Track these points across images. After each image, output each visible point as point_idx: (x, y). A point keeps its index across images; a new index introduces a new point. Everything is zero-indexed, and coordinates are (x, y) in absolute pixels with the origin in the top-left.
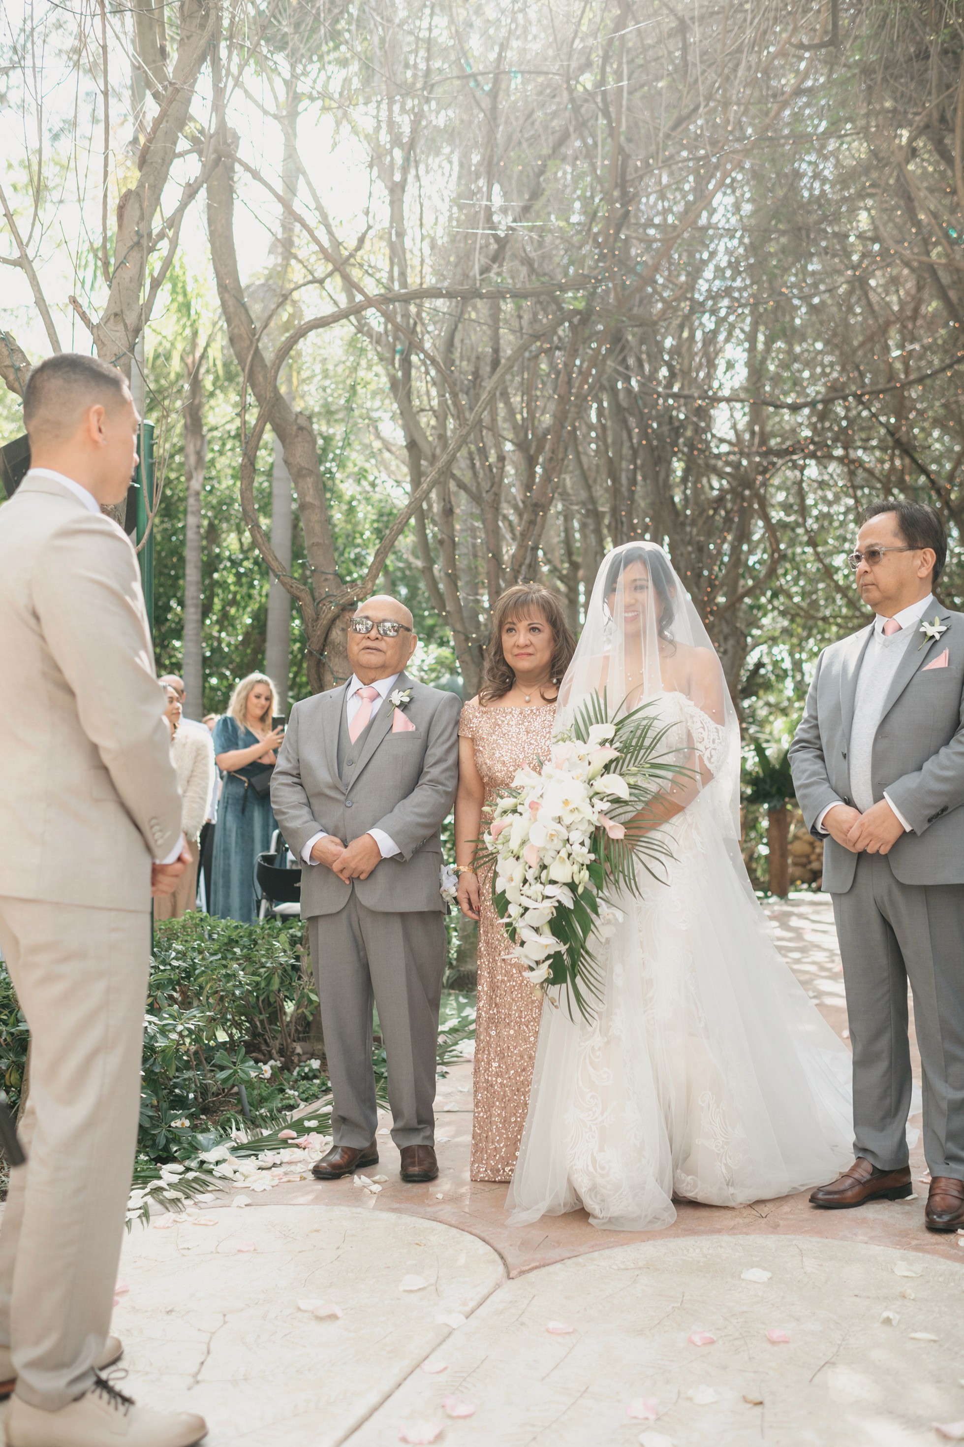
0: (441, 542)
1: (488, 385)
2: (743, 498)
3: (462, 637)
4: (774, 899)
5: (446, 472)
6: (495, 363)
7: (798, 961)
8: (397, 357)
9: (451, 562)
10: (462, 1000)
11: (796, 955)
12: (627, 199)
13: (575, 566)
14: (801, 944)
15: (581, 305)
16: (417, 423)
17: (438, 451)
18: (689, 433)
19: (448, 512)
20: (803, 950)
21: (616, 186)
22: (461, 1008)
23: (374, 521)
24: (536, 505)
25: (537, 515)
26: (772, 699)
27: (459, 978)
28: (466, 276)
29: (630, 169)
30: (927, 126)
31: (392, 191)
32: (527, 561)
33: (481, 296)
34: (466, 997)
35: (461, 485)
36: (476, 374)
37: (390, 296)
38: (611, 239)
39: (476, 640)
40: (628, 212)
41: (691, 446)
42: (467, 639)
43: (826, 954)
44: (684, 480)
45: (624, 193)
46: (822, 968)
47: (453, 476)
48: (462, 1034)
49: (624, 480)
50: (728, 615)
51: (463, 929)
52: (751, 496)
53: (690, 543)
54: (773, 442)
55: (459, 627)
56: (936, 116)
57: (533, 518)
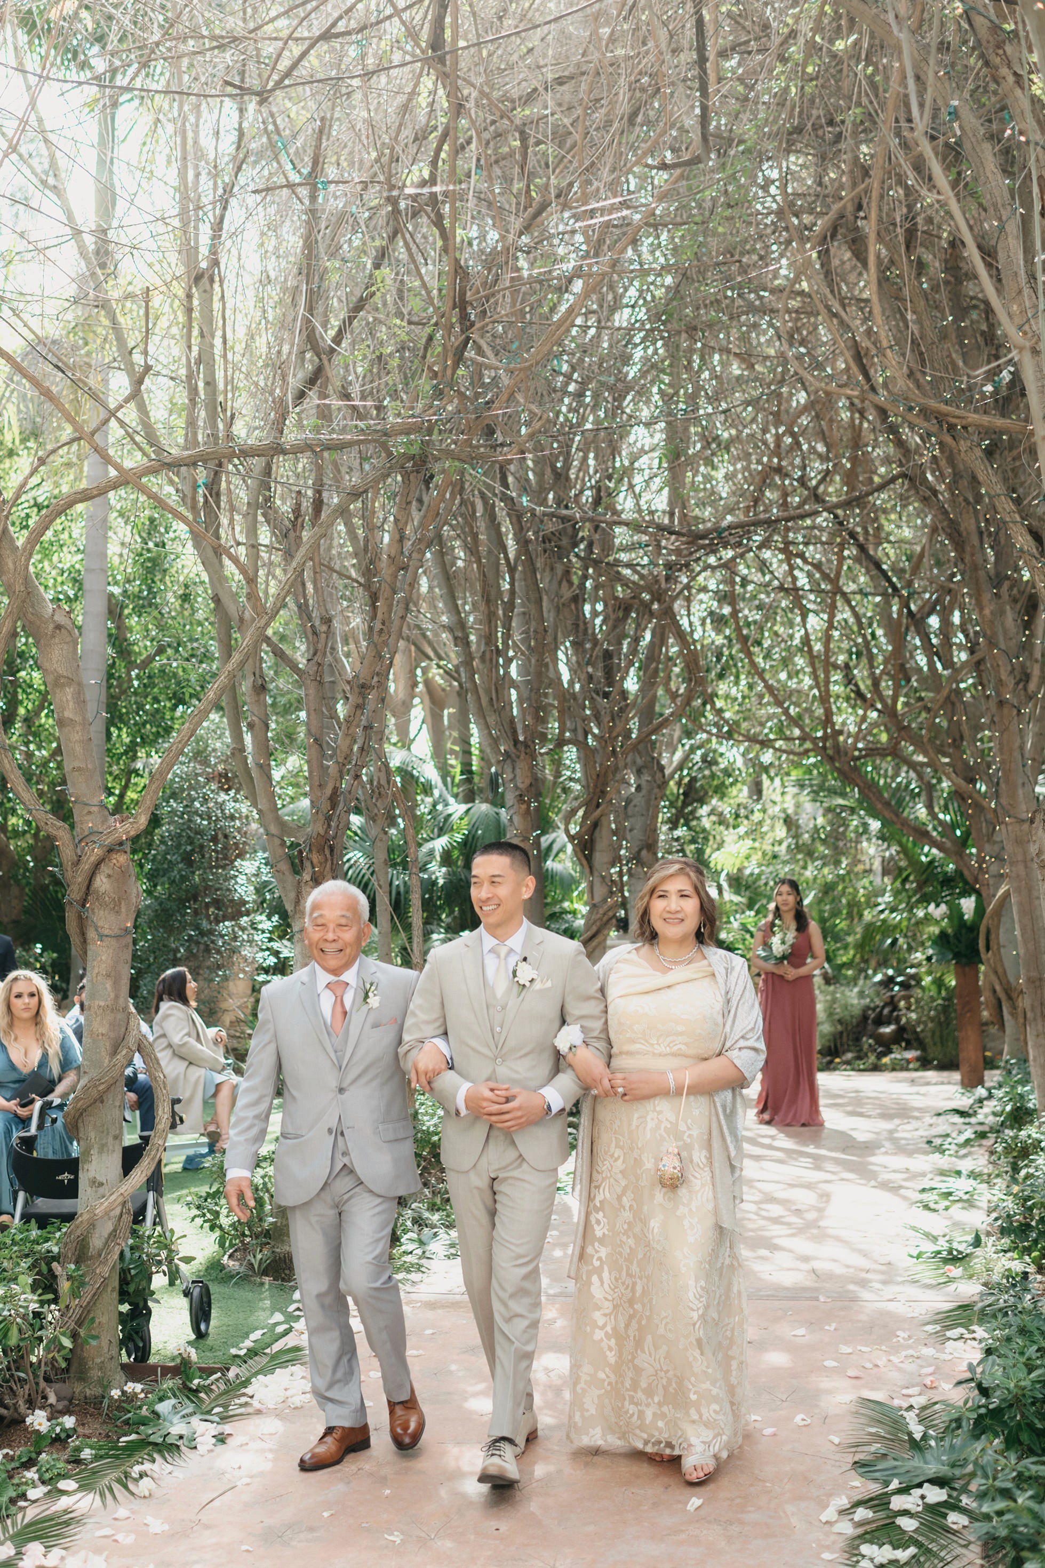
0: (252, 725)
9: (264, 750)
17: (247, 615)
19: (260, 689)
36: (297, 513)
57: (360, 701)
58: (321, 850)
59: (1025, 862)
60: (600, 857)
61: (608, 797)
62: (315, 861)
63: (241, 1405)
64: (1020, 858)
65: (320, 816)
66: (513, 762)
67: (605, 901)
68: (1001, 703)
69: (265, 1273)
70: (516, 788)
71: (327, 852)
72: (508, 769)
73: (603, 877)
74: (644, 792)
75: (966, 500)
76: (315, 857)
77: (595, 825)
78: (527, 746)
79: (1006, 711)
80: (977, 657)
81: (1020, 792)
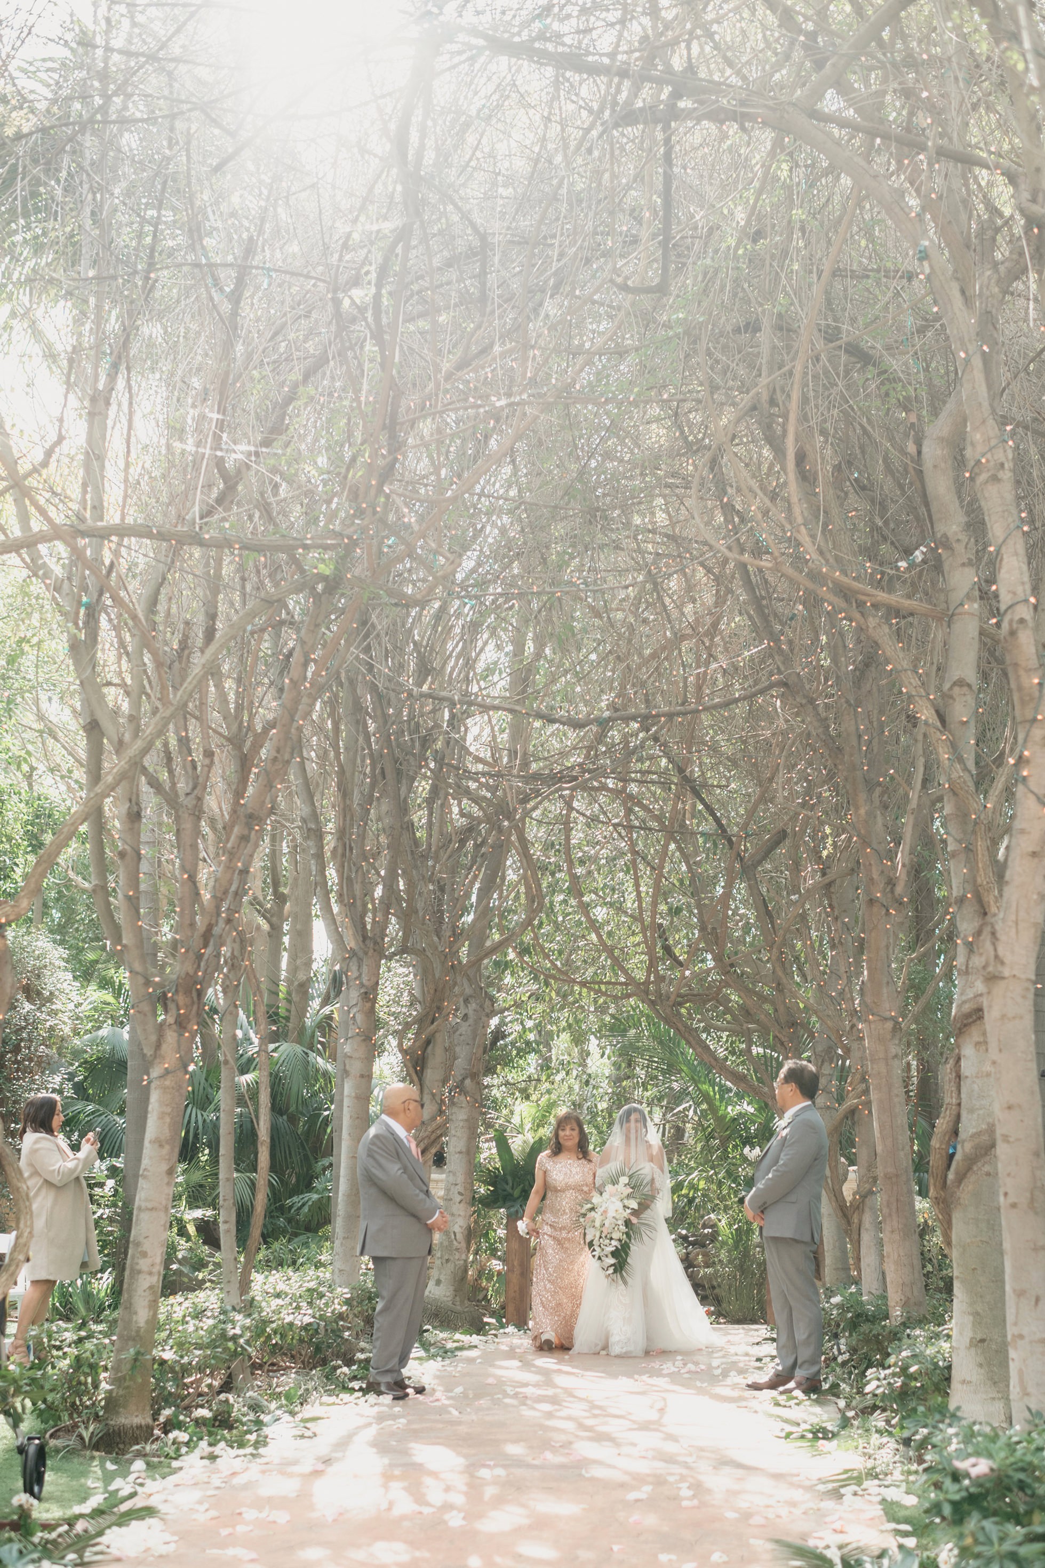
0: (122, 855)
1: (198, 661)
2: (500, 830)
3: (141, 980)
4: (511, 1329)
5: (137, 766)
6: (210, 634)
7: (550, 1415)
8: (82, 611)
9: (134, 881)
10: (110, 1466)
11: (546, 1407)
12: (396, 446)
13: (280, 899)
14: (550, 1392)
15: (326, 569)
16: (102, 697)
17: (127, 737)
18: (439, 745)
19: (135, 816)
20: (554, 1400)
21: (384, 427)
22: (108, 1478)
23: (27, 823)
24: (250, 816)
25: (251, 829)
26: (512, 1076)
27: (107, 1434)
28: (180, 518)
29: (402, 410)
30: (754, 408)
31: (93, 400)
32: (233, 888)
33: (201, 543)
34: (114, 1461)
35: (154, 783)
36: (184, 644)
37: (82, 527)
38: (373, 492)
39: (160, 985)
40: (396, 460)
41: (440, 759)
42: (148, 983)
43: (584, 1406)
44: (430, 801)
45: (393, 436)
46: (582, 1426)
47: (144, 770)
48: (108, 1519)
49: (356, 797)
50: (471, 973)
51: (116, 1369)
52: (510, 828)
53: (431, 880)
54: (534, 766)
55: (137, 967)
56: (765, 397)
57: (246, 832)
58: (188, 992)
59: (886, 1059)
60: (432, 1075)
61: (445, 1012)
62: (181, 1003)
63: (96, 1553)
64: (882, 1055)
65: (191, 954)
66: (360, 960)
67: (433, 1119)
68: (871, 902)
69: (96, 1447)
70: (362, 985)
71: (194, 994)
72: (354, 967)
73: (433, 1095)
74: (471, 1021)
75: (847, 702)
76: (181, 999)
77: (428, 1042)
78: (376, 943)
79: (875, 909)
80: (827, 879)
81: (885, 990)
